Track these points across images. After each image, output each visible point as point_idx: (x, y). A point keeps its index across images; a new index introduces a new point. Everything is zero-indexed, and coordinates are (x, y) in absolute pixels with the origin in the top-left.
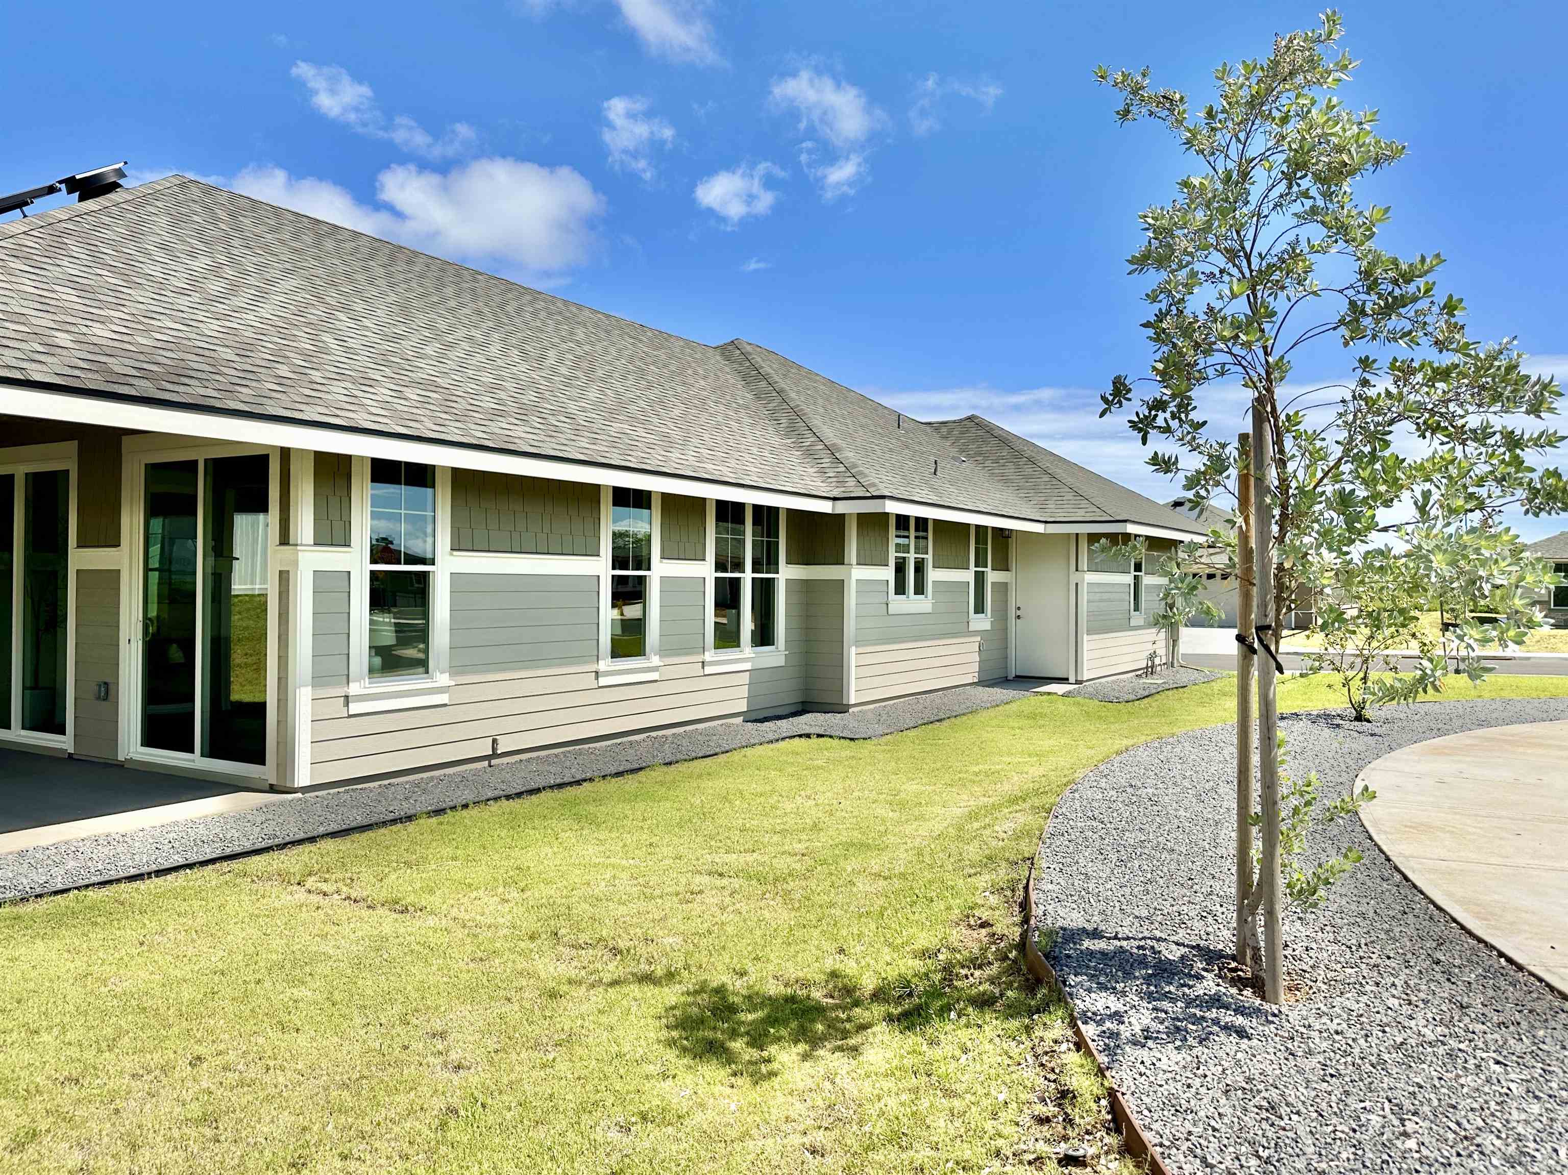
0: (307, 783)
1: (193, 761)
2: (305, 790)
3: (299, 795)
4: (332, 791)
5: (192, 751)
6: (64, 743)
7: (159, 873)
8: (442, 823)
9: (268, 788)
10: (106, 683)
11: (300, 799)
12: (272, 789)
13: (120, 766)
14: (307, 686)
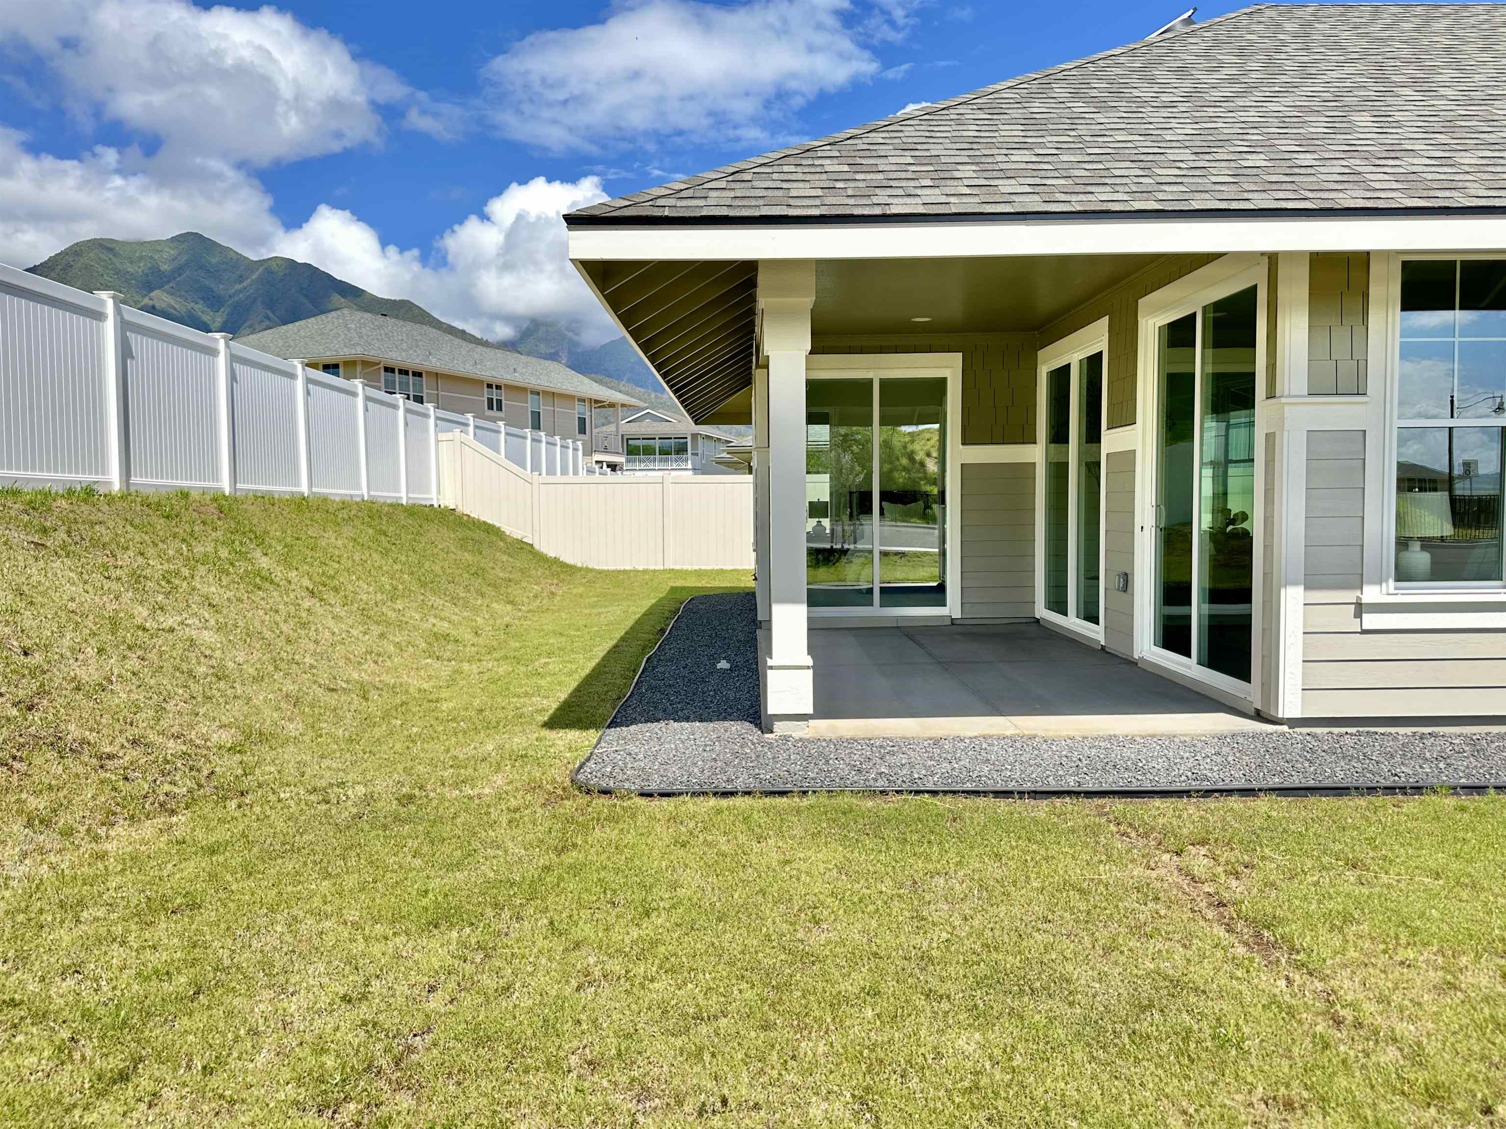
0: (1297, 714)
1: (1189, 667)
2: (1294, 723)
3: (1285, 728)
4: (1336, 730)
5: (1188, 655)
6: (1096, 633)
7: (1035, 794)
8: (1463, 809)
9: (1252, 713)
10: (1126, 574)
11: (1283, 734)
12: (1259, 716)
13: (1133, 663)
14: (1295, 583)
